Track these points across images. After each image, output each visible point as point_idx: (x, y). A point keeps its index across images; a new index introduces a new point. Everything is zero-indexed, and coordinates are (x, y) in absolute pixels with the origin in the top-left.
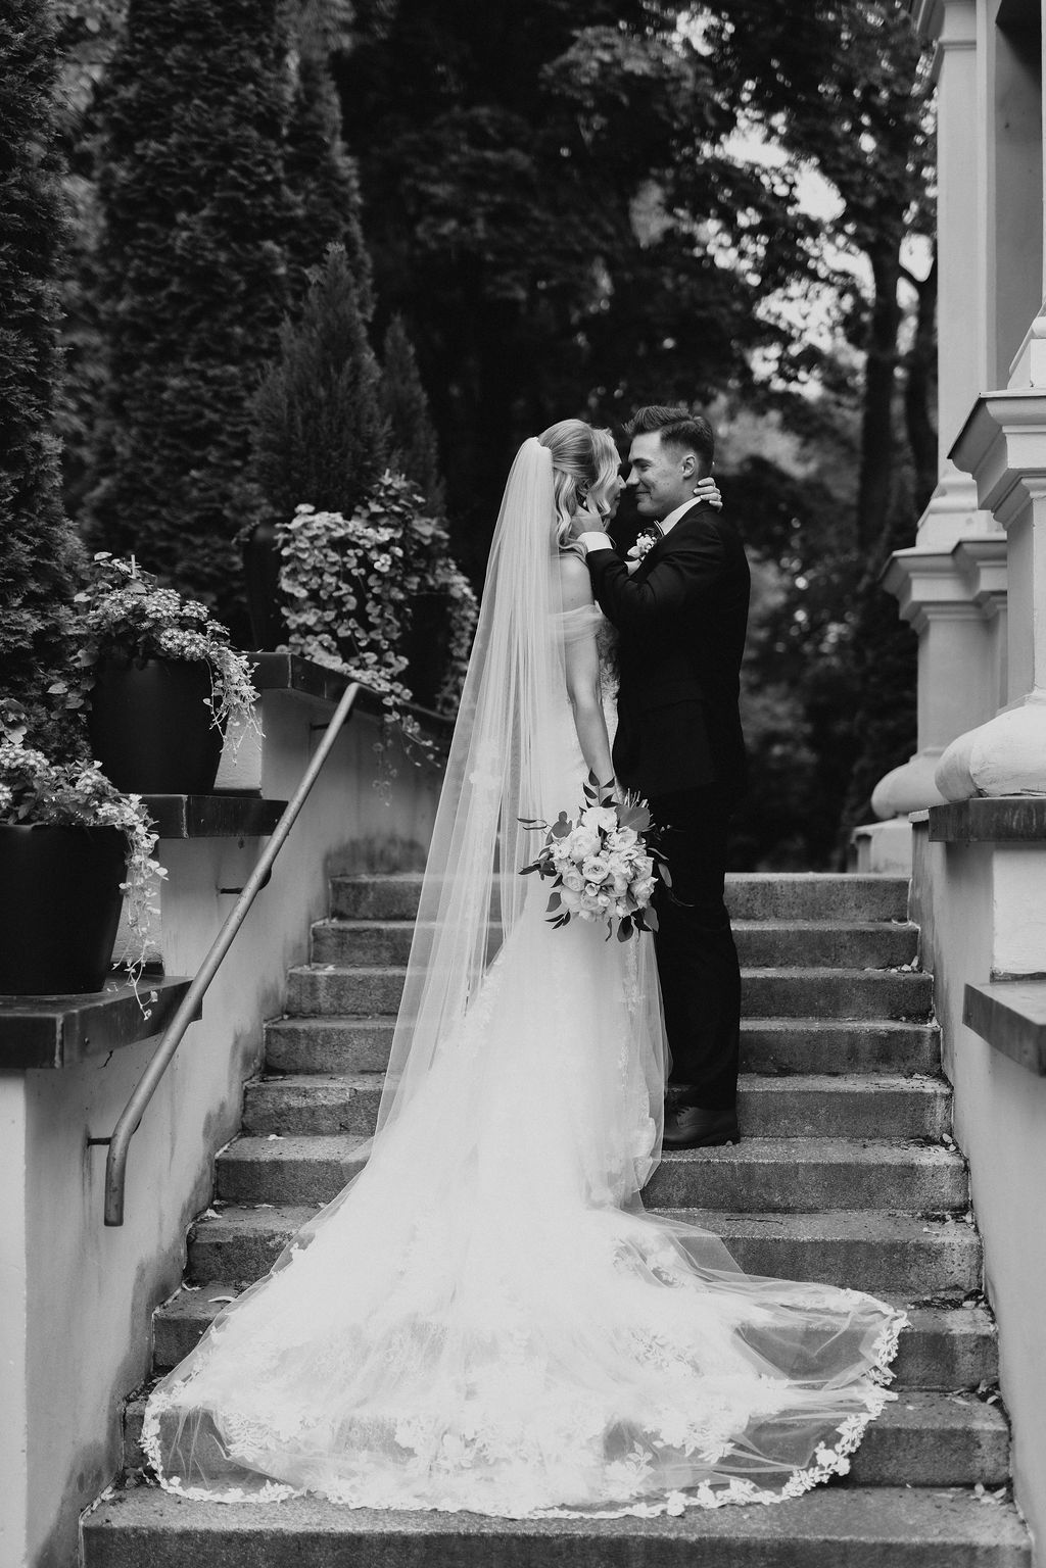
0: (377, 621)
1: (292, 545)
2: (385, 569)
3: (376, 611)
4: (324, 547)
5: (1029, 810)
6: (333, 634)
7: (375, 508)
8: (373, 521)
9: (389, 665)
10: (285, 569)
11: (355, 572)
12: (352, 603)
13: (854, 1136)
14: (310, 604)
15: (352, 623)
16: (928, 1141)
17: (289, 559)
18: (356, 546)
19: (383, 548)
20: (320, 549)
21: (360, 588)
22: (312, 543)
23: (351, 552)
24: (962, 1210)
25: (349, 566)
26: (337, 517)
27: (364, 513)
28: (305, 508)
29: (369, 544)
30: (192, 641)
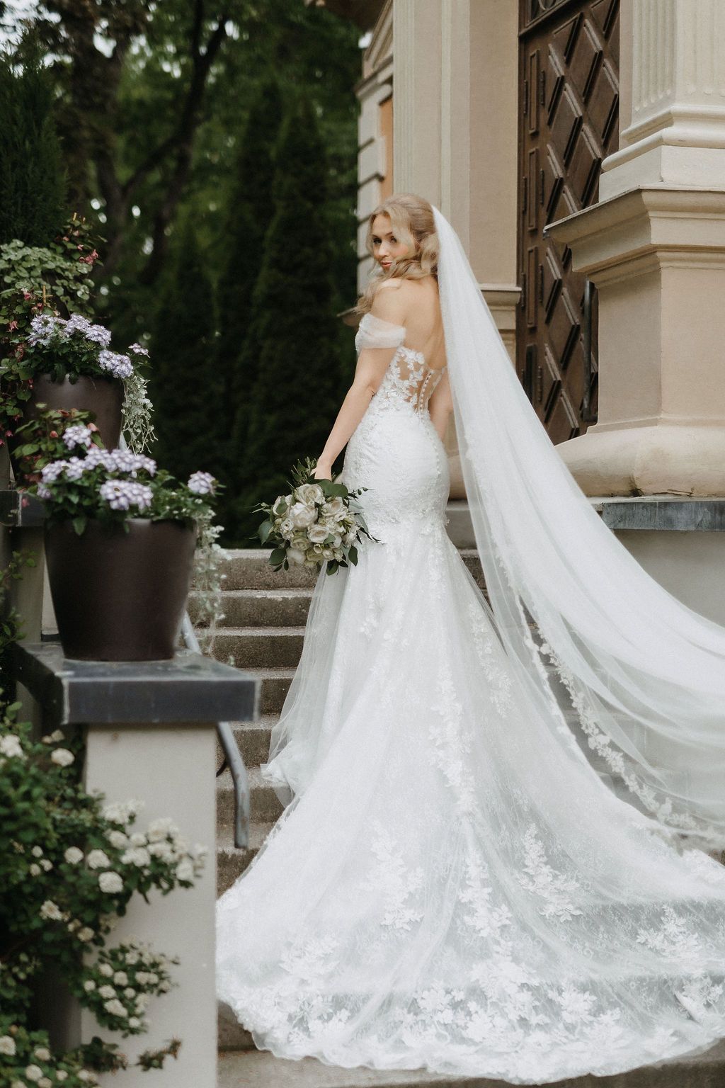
1: (13, 274)
2: (85, 298)
4: (38, 277)
7: (70, 246)
8: (68, 255)
11: (63, 299)
19: (80, 279)
20: (35, 278)
22: (29, 273)
23: (58, 282)
25: (58, 293)
26: (45, 253)
27: (60, 250)
28: (19, 243)
29: (71, 276)
30: (122, 361)
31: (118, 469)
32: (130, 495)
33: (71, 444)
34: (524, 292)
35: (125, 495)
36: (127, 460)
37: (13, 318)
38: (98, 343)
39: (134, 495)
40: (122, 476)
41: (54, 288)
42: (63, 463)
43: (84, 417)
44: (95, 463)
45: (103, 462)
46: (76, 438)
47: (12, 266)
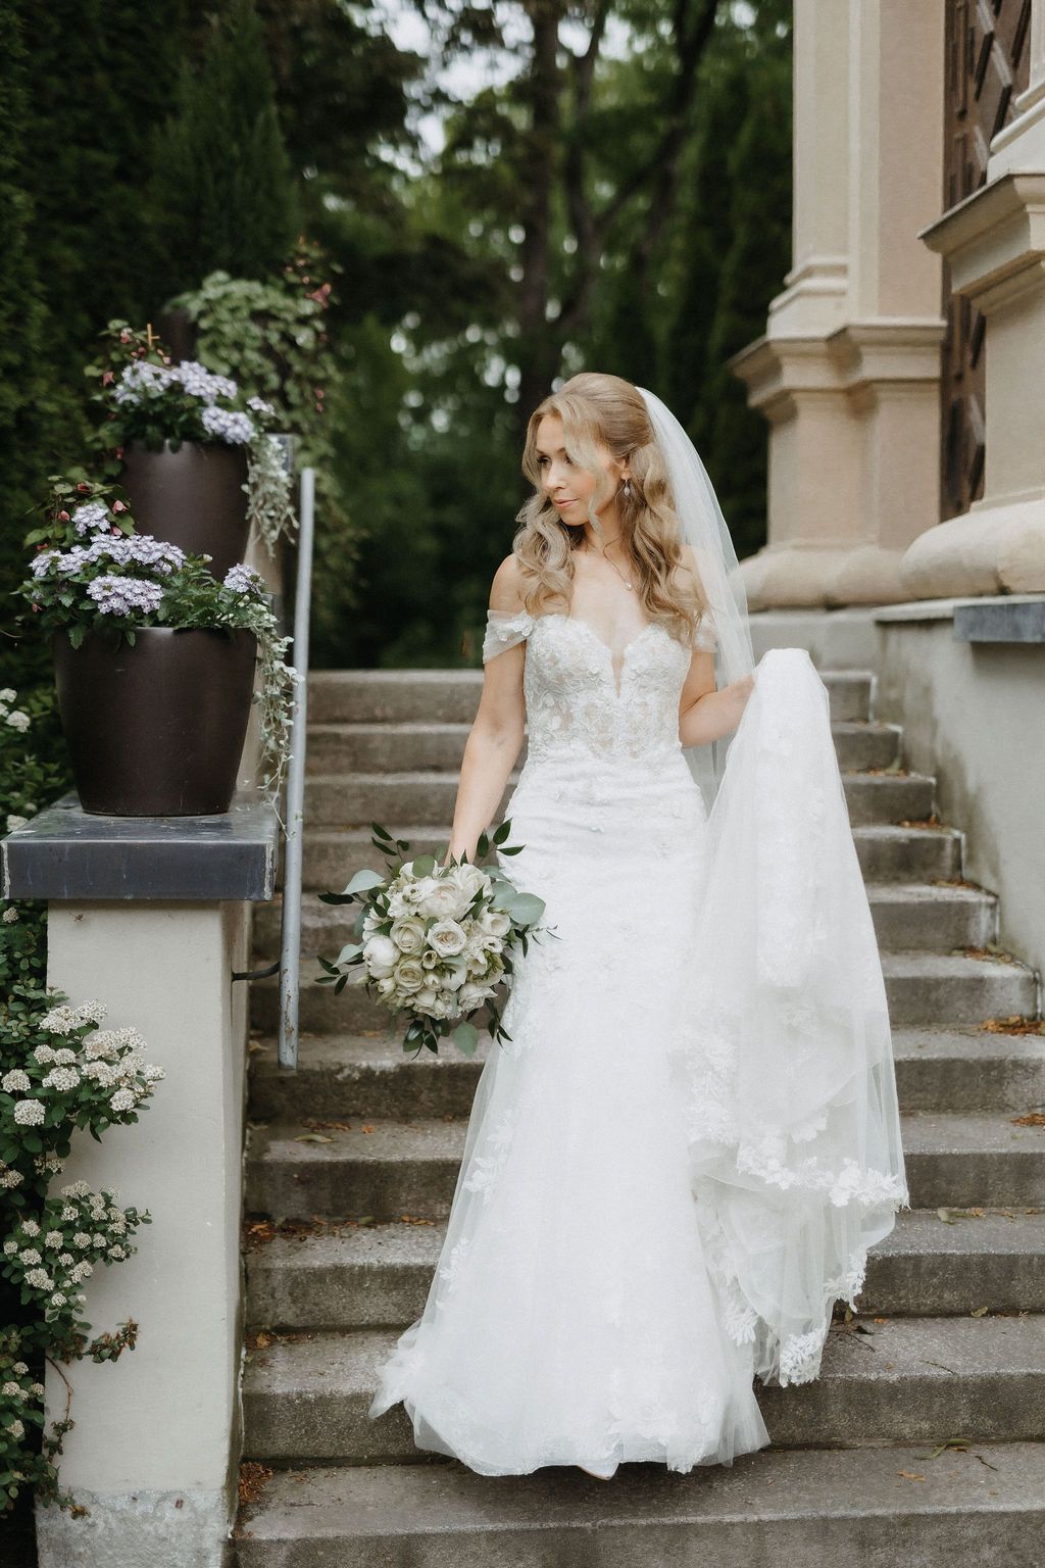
0: (297, 401)
1: (212, 317)
2: (307, 345)
3: (297, 390)
4: (246, 319)
7: (293, 279)
8: (290, 290)
11: (277, 348)
12: (274, 381)
16: (970, 951)
17: (205, 333)
18: (276, 318)
19: (303, 321)
20: (241, 320)
21: (284, 371)
22: (233, 314)
23: (272, 326)
25: (271, 341)
26: (255, 287)
27: (281, 284)
28: (221, 276)
29: (289, 317)
30: (236, 422)
31: (133, 561)
32: (129, 595)
33: (81, 528)
34: (950, 328)
35: (118, 595)
36: (145, 549)
37: (108, 368)
38: (199, 398)
39: (136, 595)
40: (137, 570)
41: (266, 333)
42: (58, 554)
43: (106, 492)
44: (99, 552)
45: (110, 552)
46: (86, 520)
47: (210, 307)
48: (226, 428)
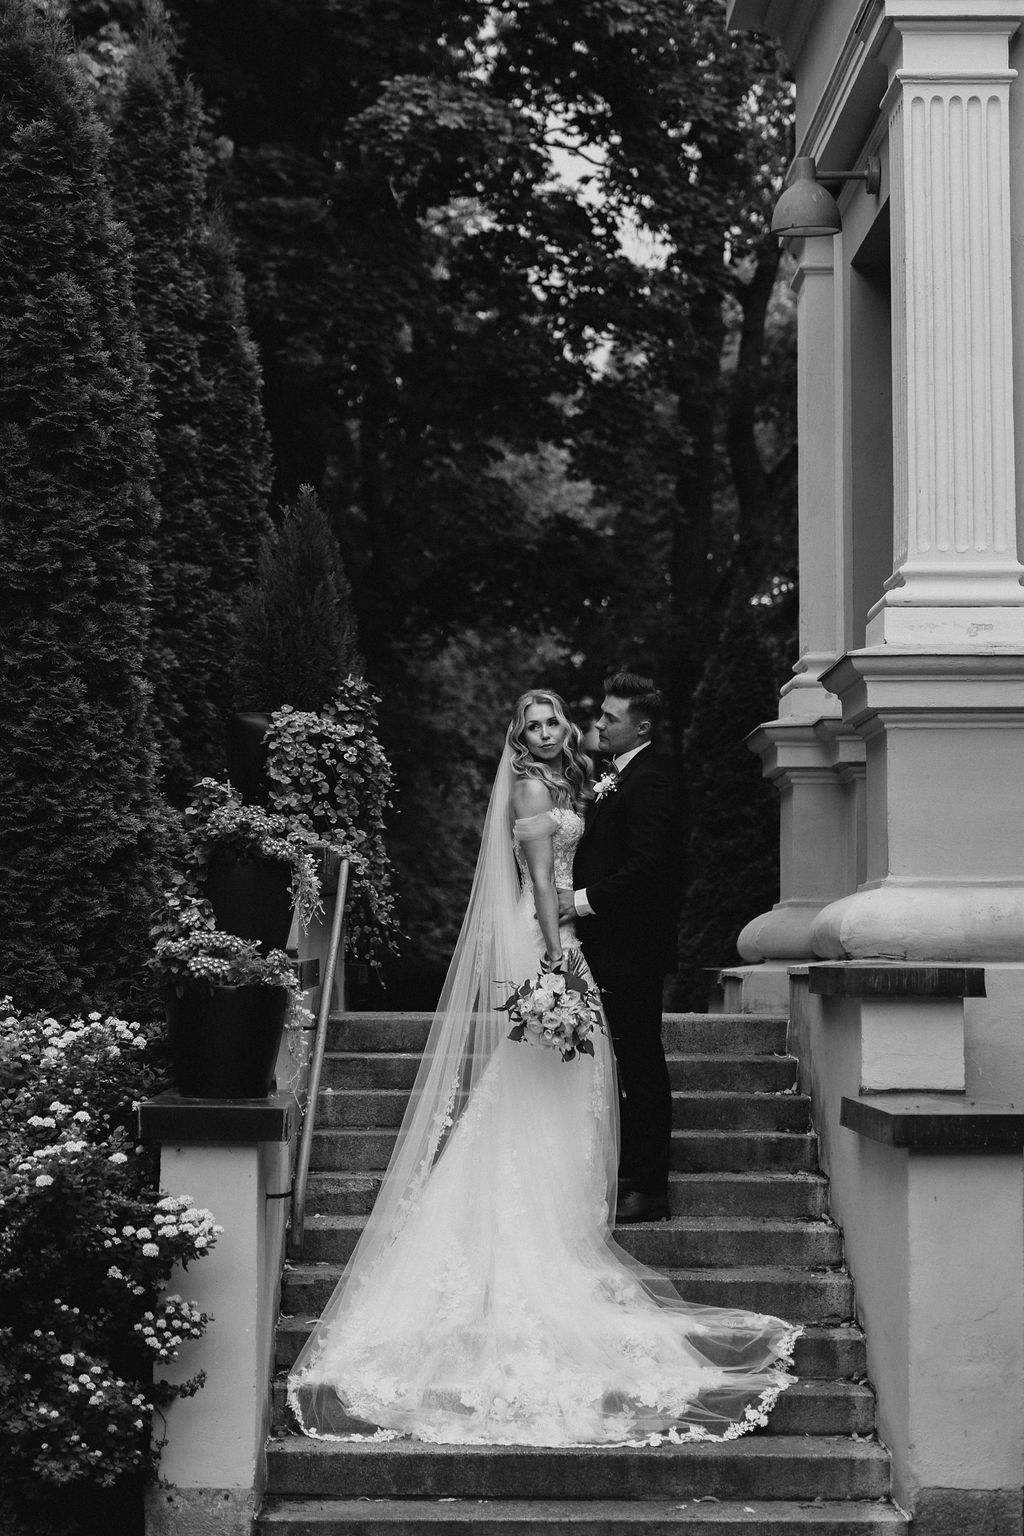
0: (345, 802)
1: (278, 740)
2: (353, 760)
3: (344, 793)
4: (304, 742)
5: (886, 976)
6: (310, 813)
7: (342, 707)
8: (340, 718)
9: (351, 838)
10: (272, 760)
11: (329, 763)
12: (325, 788)
13: (755, 1216)
14: (292, 788)
15: (326, 804)
16: (811, 1219)
17: (274, 752)
18: (328, 740)
19: (349, 741)
20: (300, 743)
21: (332, 777)
22: (294, 738)
23: (324, 746)
24: (838, 1265)
25: (323, 757)
26: (313, 717)
27: (332, 711)
28: (287, 709)
29: (338, 738)
30: (283, 847)
38: (260, 833)
41: (320, 751)
47: (278, 733)
48: (277, 851)
